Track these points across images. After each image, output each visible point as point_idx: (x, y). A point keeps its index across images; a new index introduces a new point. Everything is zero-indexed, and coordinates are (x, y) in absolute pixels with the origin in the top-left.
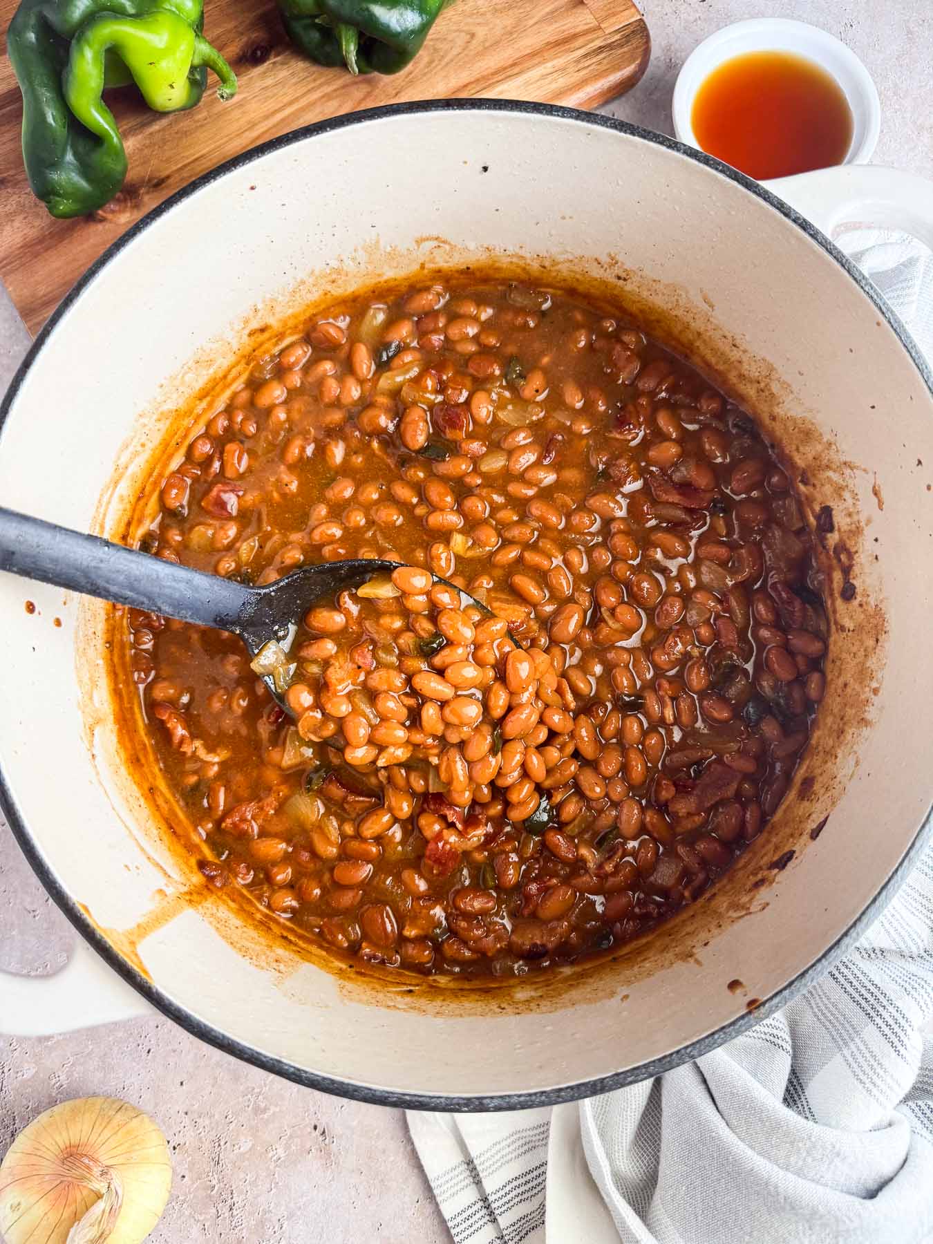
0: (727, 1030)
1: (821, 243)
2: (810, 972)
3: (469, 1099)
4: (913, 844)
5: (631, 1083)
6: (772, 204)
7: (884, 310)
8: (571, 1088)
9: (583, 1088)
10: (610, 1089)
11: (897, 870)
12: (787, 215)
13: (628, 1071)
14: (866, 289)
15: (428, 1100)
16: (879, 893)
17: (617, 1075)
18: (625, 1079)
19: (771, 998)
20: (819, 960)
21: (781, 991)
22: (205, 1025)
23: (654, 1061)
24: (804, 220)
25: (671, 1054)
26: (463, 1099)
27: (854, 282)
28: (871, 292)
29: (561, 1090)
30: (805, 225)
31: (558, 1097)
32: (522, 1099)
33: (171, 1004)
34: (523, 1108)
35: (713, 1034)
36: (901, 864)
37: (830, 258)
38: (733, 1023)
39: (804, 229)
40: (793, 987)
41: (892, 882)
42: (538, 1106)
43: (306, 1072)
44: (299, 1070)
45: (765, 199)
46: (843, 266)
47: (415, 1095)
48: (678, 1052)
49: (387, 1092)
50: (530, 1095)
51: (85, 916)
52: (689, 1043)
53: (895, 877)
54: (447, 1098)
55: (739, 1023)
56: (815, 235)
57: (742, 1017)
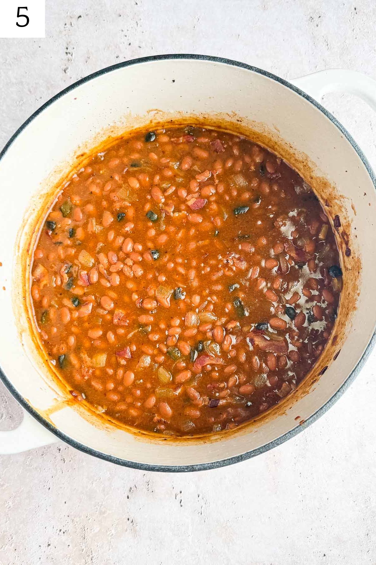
0: (291, 433)
1: (315, 105)
2: (324, 407)
3: (188, 466)
4: (365, 353)
5: (253, 456)
6: (294, 90)
7: (343, 131)
8: (229, 459)
9: (233, 459)
10: (245, 459)
11: (359, 363)
12: (300, 94)
13: (252, 451)
14: (335, 123)
15: (171, 467)
16: (352, 374)
17: (247, 453)
18: (250, 454)
19: (309, 419)
20: (328, 402)
21: (313, 416)
22: (79, 444)
23: (262, 447)
24: (307, 95)
25: (269, 444)
26: (185, 466)
27: (330, 120)
28: (337, 124)
29: (225, 460)
30: (308, 98)
31: (224, 463)
32: (209, 465)
33: (65, 436)
34: (209, 469)
35: (286, 434)
36: (360, 361)
37: (319, 111)
38: (294, 430)
39: (308, 99)
40: (317, 414)
41: (357, 369)
42: (216, 468)
43: (121, 460)
44: (118, 459)
45: (290, 88)
46: (325, 114)
47: (166, 466)
48: (271, 443)
49: (155, 466)
50: (212, 463)
51: (28, 403)
52: (276, 439)
53: (358, 367)
54: (179, 467)
55: (296, 430)
56: (312, 101)
57: (297, 427)
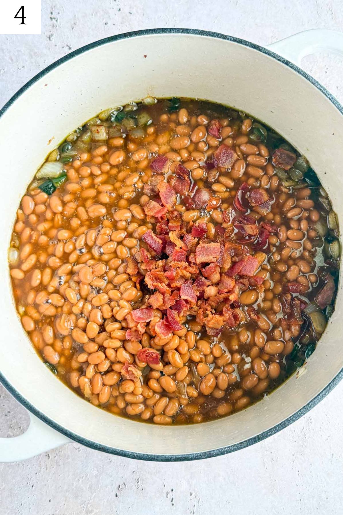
0: (306, 407)
1: (295, 70)
2: (337, 378)
3: (205, 453)
5: (270, 435)
7: (327, 94)
8: (246, 441)
10: (262, 440)
13: (268, 431)
14: (318, 86)
15: (188, 456)
17: (264, 433)
18: (267, 434)
21: (326, 388)
22: (91, 442)
23: (278, 425)
24: (287, 61)
25: (285, 421)
26: (202, 453)
27: (312, 85)
28: (320, 88)
29: (241, 443)
30: (287, 63)
31: (241, 446)
32: (227, 449)
34: (227, 453)
35: (301, 410)
37: (301, 76)
38: (308, 404)
40: (330, 386)
42: (233, 451)
43: (136, 453)
44: (133, 453)
45: (268, 54)
46: (306, 78)
47: (182, 455)
48: (287, 420)
49: (171, 456)
50: (229, 447)
52: (291, 415)
54: (196, 454)
55: (310, 404)
